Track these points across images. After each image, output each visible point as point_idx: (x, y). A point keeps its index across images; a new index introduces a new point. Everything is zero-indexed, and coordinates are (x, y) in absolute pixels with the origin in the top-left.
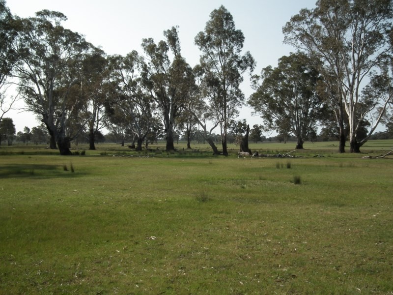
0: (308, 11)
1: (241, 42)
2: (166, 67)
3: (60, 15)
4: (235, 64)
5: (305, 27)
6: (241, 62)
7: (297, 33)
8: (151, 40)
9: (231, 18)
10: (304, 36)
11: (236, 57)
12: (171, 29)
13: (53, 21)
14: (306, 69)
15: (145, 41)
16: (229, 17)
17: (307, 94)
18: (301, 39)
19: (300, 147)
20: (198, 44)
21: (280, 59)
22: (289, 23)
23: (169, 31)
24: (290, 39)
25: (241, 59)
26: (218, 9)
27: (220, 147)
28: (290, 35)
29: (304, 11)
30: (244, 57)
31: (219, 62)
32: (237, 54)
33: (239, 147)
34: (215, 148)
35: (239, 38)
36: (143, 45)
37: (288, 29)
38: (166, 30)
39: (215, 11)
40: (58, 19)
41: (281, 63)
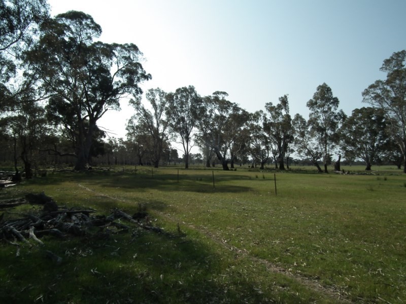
0: (381, 82)
1: (337, 104)
2: (280, 119)
3: (224, 93)
4: (332, 118)
5: (379, 92)
6: (336, 116)
7: (373, 95)
8: (271, 104)
9: (330, 90)
10: (377, 97)
11: (333, 113)
12: (283, 96)
13: (221, 97)
14: (373, 117)
15: (267, 104)
16: (329, 90)
17: (374, 133)
18: (375, 99)
19: (368, 169)
20: (309, 107)
21: (354, 111)
22: (366, 89)
23: (282, 97)
24: (367, 99)
25: (336, 114)
26: (321, 85)
27: (323, 168)
28: (367, 97)
29: (378, 82)
30: (338, 113)
31: (322, 116)
32: (334, 111)
33: (334, 168)
34: (319, 169)
35: (336, 102)
36: (266, 107)
37: (366, 93)
38: (280, 97)
39: (320, 86)
40: (224, 95)
41: (354, 113)
